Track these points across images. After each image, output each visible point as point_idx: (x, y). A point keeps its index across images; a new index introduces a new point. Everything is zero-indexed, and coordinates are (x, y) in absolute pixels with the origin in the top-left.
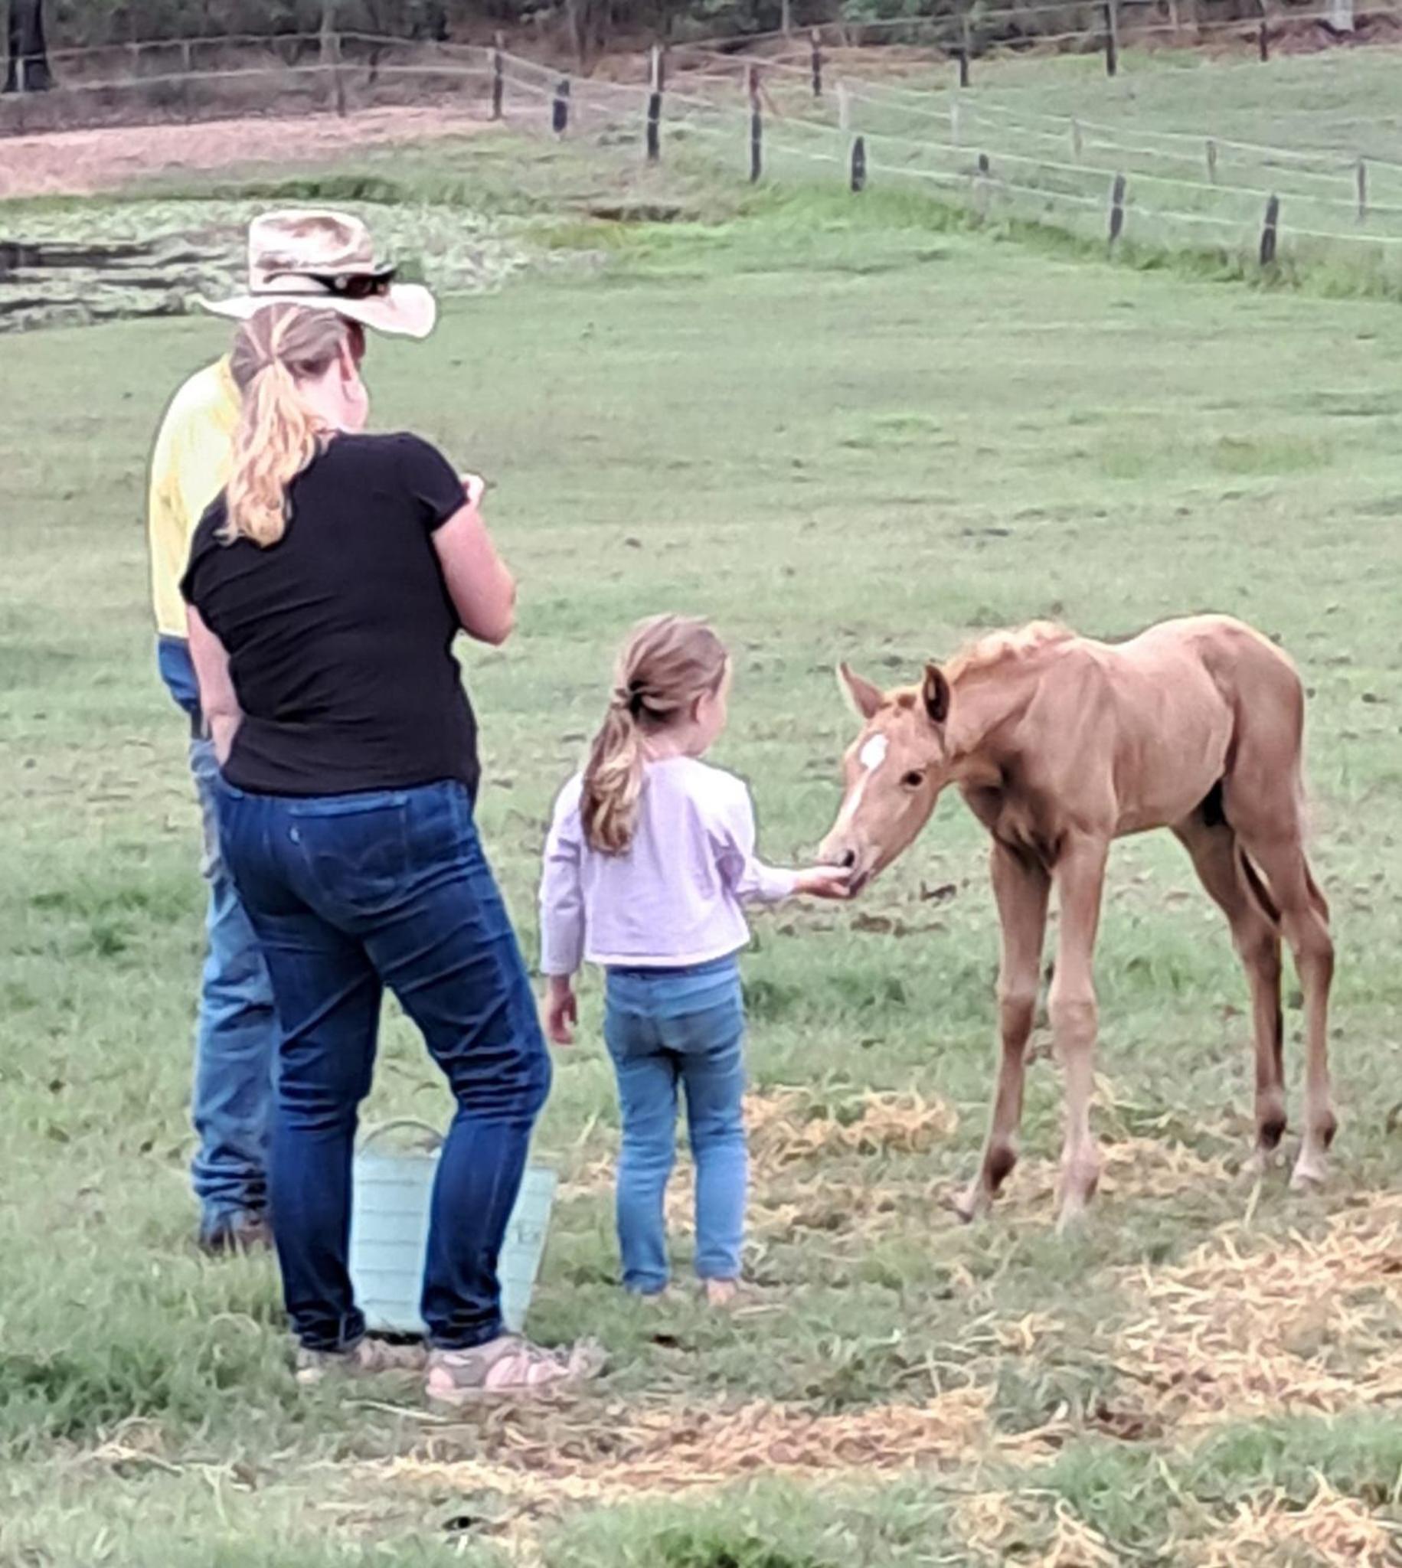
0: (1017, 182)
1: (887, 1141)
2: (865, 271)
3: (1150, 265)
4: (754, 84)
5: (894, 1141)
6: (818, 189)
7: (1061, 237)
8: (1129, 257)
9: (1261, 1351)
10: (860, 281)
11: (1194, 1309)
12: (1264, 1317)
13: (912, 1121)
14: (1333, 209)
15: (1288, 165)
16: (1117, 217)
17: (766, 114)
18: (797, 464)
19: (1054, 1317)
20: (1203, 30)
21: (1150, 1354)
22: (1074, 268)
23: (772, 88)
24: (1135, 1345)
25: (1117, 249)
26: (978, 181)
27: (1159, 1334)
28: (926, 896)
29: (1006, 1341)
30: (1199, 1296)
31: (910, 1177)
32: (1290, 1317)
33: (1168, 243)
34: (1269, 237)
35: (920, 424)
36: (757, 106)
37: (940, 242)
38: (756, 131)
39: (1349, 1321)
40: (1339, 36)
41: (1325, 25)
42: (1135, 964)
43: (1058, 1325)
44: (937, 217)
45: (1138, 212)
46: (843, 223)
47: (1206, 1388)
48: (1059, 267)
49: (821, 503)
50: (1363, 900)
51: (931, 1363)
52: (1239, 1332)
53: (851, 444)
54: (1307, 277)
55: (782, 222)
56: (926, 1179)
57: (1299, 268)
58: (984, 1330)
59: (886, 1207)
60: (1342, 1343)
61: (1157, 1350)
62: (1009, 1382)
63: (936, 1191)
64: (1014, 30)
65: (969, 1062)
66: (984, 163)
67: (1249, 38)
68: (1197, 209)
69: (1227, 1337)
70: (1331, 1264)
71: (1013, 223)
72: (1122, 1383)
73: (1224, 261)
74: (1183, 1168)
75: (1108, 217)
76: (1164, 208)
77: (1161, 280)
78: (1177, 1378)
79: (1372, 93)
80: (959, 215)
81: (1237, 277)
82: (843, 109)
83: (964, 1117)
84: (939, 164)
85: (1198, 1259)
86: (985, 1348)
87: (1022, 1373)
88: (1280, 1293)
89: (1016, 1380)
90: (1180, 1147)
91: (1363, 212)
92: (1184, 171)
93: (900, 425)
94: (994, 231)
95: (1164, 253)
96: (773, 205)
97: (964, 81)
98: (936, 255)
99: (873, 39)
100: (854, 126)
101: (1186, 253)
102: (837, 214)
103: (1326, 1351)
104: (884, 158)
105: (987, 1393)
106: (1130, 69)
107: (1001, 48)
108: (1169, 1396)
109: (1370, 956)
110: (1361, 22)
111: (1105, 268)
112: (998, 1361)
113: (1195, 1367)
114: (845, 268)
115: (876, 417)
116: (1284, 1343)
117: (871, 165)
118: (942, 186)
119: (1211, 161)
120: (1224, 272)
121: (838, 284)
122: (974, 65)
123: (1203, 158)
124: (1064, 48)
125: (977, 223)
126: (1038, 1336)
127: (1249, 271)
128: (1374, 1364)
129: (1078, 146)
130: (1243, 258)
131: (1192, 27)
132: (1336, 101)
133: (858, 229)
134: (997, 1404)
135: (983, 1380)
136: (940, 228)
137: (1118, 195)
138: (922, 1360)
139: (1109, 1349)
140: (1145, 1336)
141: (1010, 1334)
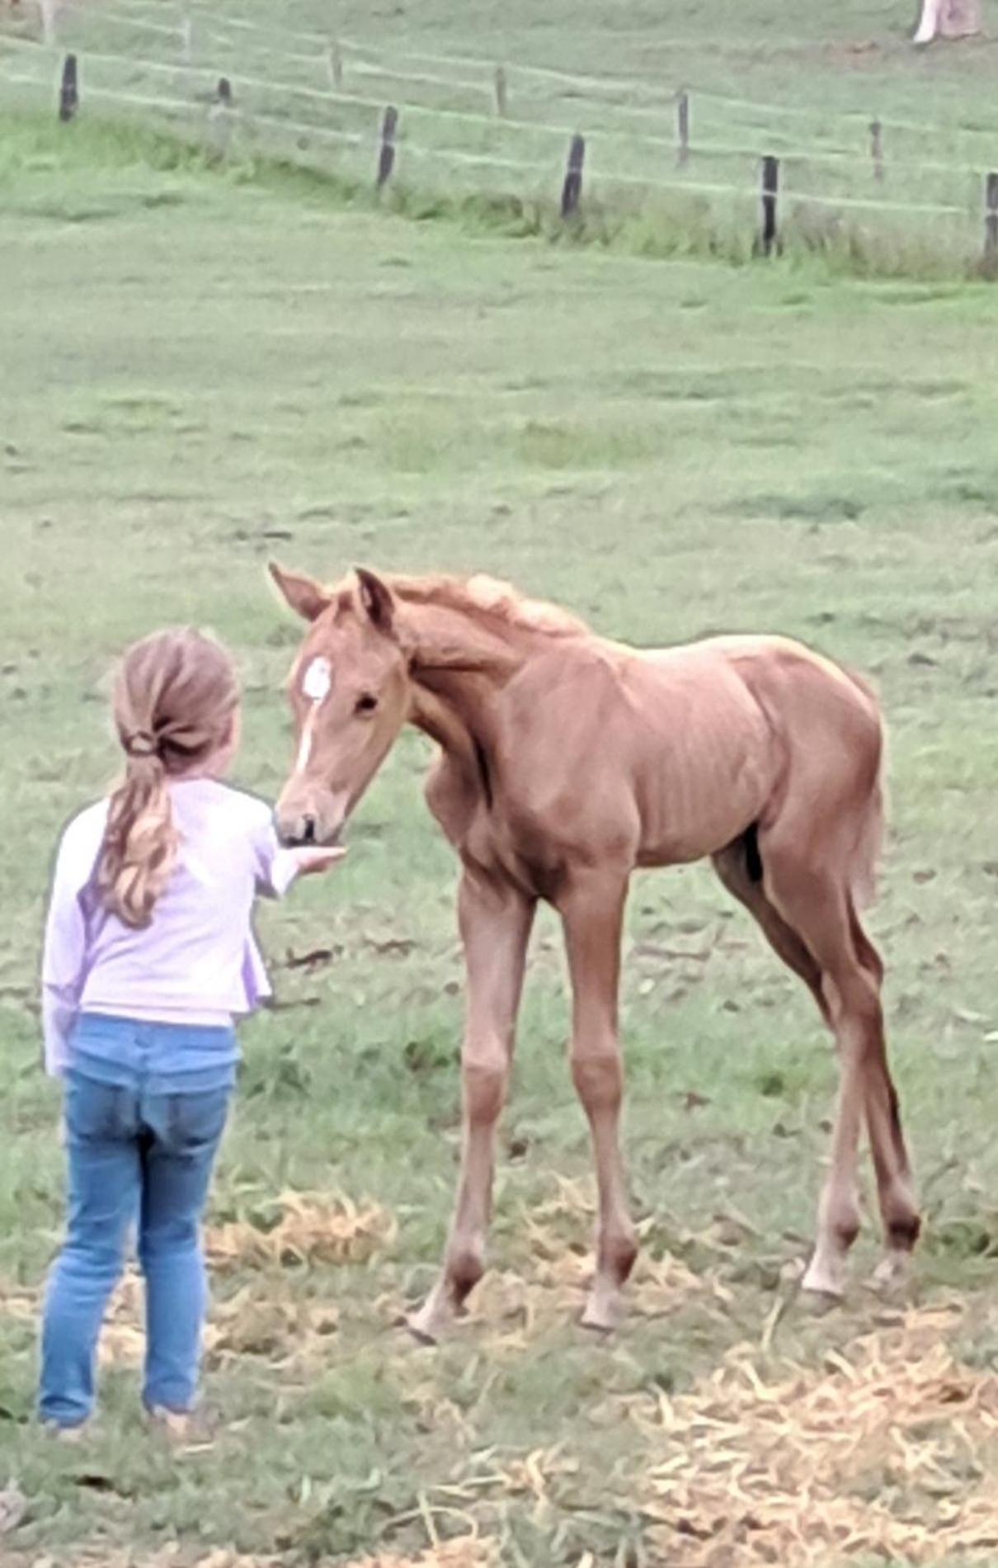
0: (266, 112)
1: (315, 1250)
2: (80, 218)
3: (426, 215)
5: (322, 1250)
6: (18, 117)
7: (316, 181)
8: (401, 205)
9: (812, 1492)
10: (73, 228)
11: (726, 1444)
12: (814, 1453)
13: (344, 1227)
14: (650, 151)
15: (592, 96)
16: (387, 156)
18: (11, 451)
19: (565, 1453)
21: (683, 1497)
22: (334, 218)
24: (663, 1486)
25: (387, 194)
26: (218, 110)
27: (689, 1474)
28: (295, 963)
29: (509, 1481)
30: (729, 1431)
31: (349, 1292)
32: (845, 1454)
33: (447, 190)
34: (573, 182)
37: (170, 183)
39: (915, 1457)
43: (571, 1465)
44: (165, 153)
45: (411, 151)
46: (48, 158)
47: (753, 1536)
48: (315, 216)
51: (425, 1509)
52: (783, 1472)
53: (76, 428)
54: (617, 231)
56: (372, 1297)
57: (609, 220)
58: (483, 1471)
59: (326, 1329)
60: (910, 1483)
61: (690, 1493)
63: (382, 1310)
65: (391, 1156)
66: (224, 88)
68: (485, 149)
69: (771, 1478)
70: (881, 1393)
71: (258, 162)
72: (652, 1532)
73: (518, 213)
74: (673, 1282)
75: (376, 156)
76: (443, 146)
77: (441, 234)
78: (719, 1524)
79: (691, 12)
80: (193, 151)
81: (532, 231)
82: (48, 21)
83: (404, 1222)
84: (165, 88)
85: (713, 1387)
86: (485, 1490)
87: (533, 1519)
88: (823, 1427)
89: (528, 1527)
90: (668, 1259)
91: (685, 154)
92: (468, 102)
93: (131, 405)
94: (233, 172)
95: (444, 202)
98: (165, 200)
100: (62, 40)
101: (470, 201)
102: (41, 146)
103: (891, 1493)
104: (98, 78)
105: (494, 1544)
108: (711, 1545)
111: (371, 217)
112: (503, 1506)
113: (739, 1514)
114: (53, 213)
115: (104, 395)
116: (838, 1484)
117: (84, 90)
118: (172, 117)
119: (500, 91)
120: (519, 225)
121: (45, 232)
123: (489, 88)
125: (215, 162)
126: (548, 1478)
127: (546, 223)
128: (948, 1509)
129: (338, 71)
130: (539, 208)
133: (66, 166)
135: (487, 1528)
136: (171, 166)
137: (389, 129)
138: (413, 1504)
139: (631, 1491)
140: (674, 1476)
141: (515, 1474)
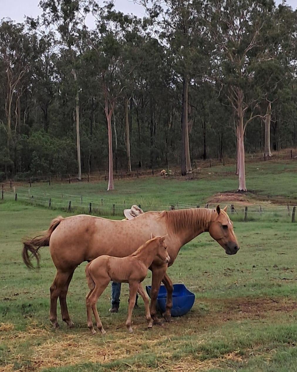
0: (37, 199)
1: (4, 330)
2: (17, 211)
3: (54, 210)
4: (2, 187)
5: (5, 330)
6: (11, 200)
7: (43, 206)
8: (52, 208)
9: (51, 358)
11: (42, 352)
12: (51, 353)
13: (8, 327)
14: (78, 203)
15: (72, 197)
16: (50, 203)
17: (4, 191)
18: (7, 236)
19: (23, 354)
20: (62, 180)
21: (36, 359)
22: (45, 210)
23: (5, 187)
24: (34, 357)
25: (50, 208)
26: (32, 199)
27: (37, 356)
28: (15, 295)
29: (16, 358)
30: (43, 350)
31: (7, 335)
32: (55, 353)
33: (56, 207)
34: (70, 206)
35: (23, 231)
36: (3, 190)
37: (27, 207)
38: (3, 193)
39: (63, 353)
40: (79, 180)
41: (78, 179)
42: (41, 304)
43: (23, 355)
44: (26, 204)
45: (53, 203)
46: (14, 205)
47: (43, 363)
48: (43, 210)
49: (9, 242)
50: (72, 295)
51: (6, 361)
52: (48, 355)
53: (14, 234)
54: (75, 211)
55: (6, 205)
56: (8, 335)
57: (74, 210)
58: (13, 356)
59: (3, 339)
60: (62, 356)
61: (37, 358)
62: (16, 363)
63: (10, 336)
64: (37, 179)
65: (17, 318)
66: (33, 196)
67: (68, 181)
68: (60, 202)
69: (46, 356)
70: (62, 345)
71: (36, 204)
72: (31, 363)
73: (64, 209)
74: (44, 332)
75: (49, 203)
76: (57, 202)
77: (56, 212)
78: (39, 362)
79: (84, 188)
80: (29, 203)
81: (65, 211)
82: (14, 190)
83: (15, 326)
84: (27, 197)
85: (44, 345)
86: (13, 359)
87: (18, 362)
88: (54, 350)
89: (17, 363)
90: (44, 329)
91: (82, 203)
92: (59, 198)
93: (20, 231)
94: (34, 206)
95: (56, 208)
96: (4, 203)
97: (30, 186)
98: (26, 209)
99: (19, 181)
100: (16, 192)
101: (59, 208)
102: (13, 203)
103: (59, 357)
104: (19, 196)
105: (13, 365)
106: (52, 184)
107: (35, 182)
108: (38, 364)
109: (72, 302)
110: (82, 179)
111: (49, 210)
112: (15, 360)
113: (41, 360)
114: (14, 210)
115: (17, 230)
116: (54, 356)
117: (18, 197)
118: (27, 200)
119: (62, 197)
120: (64, 211)
121: (13, 213)
122: (32, 184)
123: (61, 196)
124: (44, 182)
125: (32, 204)
126: (20, 357)
127: (67, 210)
128: (66, 359)
129: (45, 194)
130: (66, 209)
131: (60, 179)
132: (79, 189)
133: (16, 205)
134: (14, 366)
135: (12, 363)
136: (27, 205)
137: (50, 200)
138: (4, 361)
139: (30, 358)
140: (35, 356)
141: (17, 357)
